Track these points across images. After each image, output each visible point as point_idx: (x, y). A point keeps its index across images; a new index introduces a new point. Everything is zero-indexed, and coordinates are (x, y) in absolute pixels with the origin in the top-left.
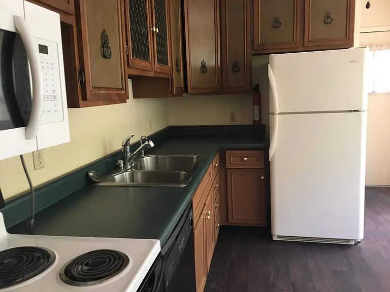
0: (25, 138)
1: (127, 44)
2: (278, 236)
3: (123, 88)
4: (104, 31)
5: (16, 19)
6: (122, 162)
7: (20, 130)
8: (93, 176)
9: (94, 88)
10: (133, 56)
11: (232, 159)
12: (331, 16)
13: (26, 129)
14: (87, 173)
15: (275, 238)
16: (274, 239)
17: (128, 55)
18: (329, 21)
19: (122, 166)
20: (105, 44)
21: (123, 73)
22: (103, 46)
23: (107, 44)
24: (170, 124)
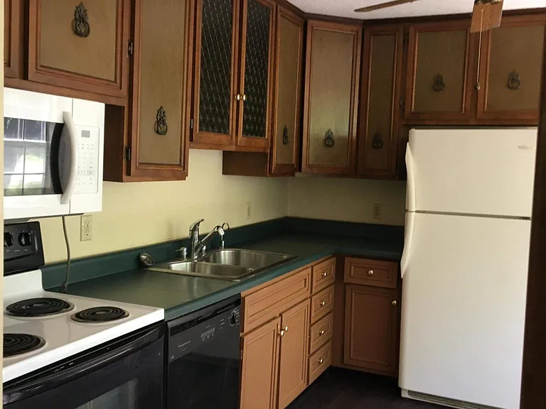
0: (59, 202)
1: (192, 117)
2: (409, 391)
3: (181, 164)
4: (161, 107)
5: (65, 115)
6: (185, 249)
7: (56, 197)
8: (146, 259)
9: (140, 164)
10: (200, 130)
11: (353, 270)
12: (519, 78)
13: (62, 197)
14: (139, 256)
15: (405, 395)
16: (403, 395)
17: (191, 130)
18: (515, 85)
19: (185, 254)
20: (161, 121)
21: (183, 149)
22: (158, 122)
23: (163, 121)
24: (289, 214)
